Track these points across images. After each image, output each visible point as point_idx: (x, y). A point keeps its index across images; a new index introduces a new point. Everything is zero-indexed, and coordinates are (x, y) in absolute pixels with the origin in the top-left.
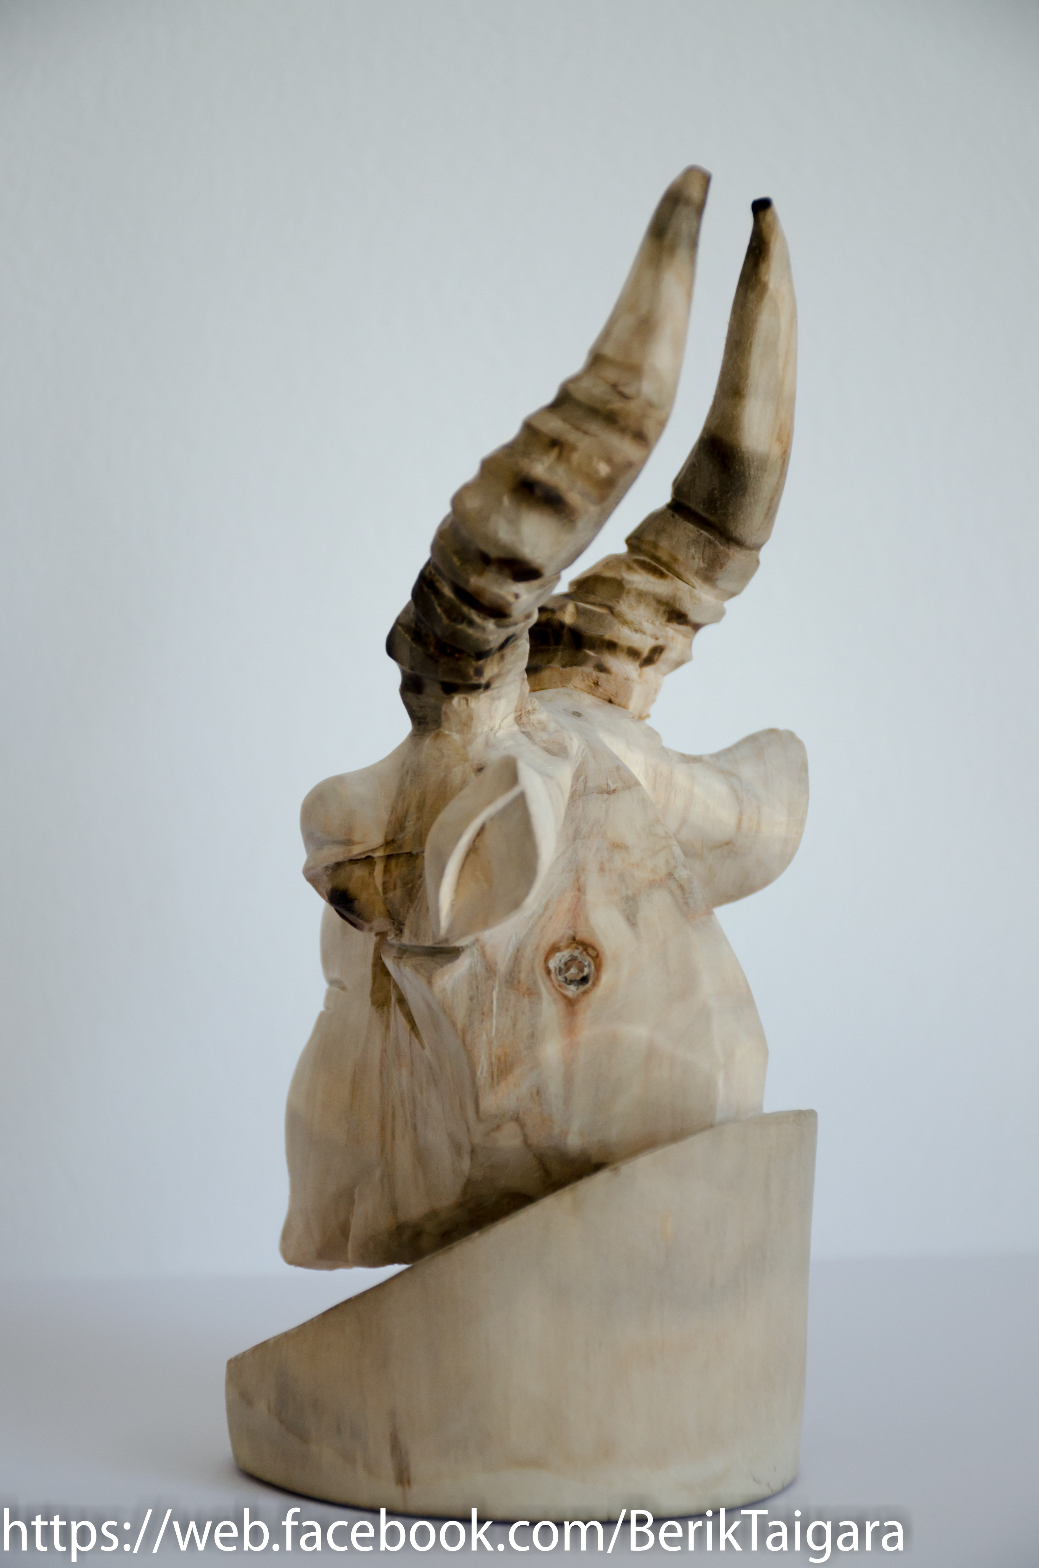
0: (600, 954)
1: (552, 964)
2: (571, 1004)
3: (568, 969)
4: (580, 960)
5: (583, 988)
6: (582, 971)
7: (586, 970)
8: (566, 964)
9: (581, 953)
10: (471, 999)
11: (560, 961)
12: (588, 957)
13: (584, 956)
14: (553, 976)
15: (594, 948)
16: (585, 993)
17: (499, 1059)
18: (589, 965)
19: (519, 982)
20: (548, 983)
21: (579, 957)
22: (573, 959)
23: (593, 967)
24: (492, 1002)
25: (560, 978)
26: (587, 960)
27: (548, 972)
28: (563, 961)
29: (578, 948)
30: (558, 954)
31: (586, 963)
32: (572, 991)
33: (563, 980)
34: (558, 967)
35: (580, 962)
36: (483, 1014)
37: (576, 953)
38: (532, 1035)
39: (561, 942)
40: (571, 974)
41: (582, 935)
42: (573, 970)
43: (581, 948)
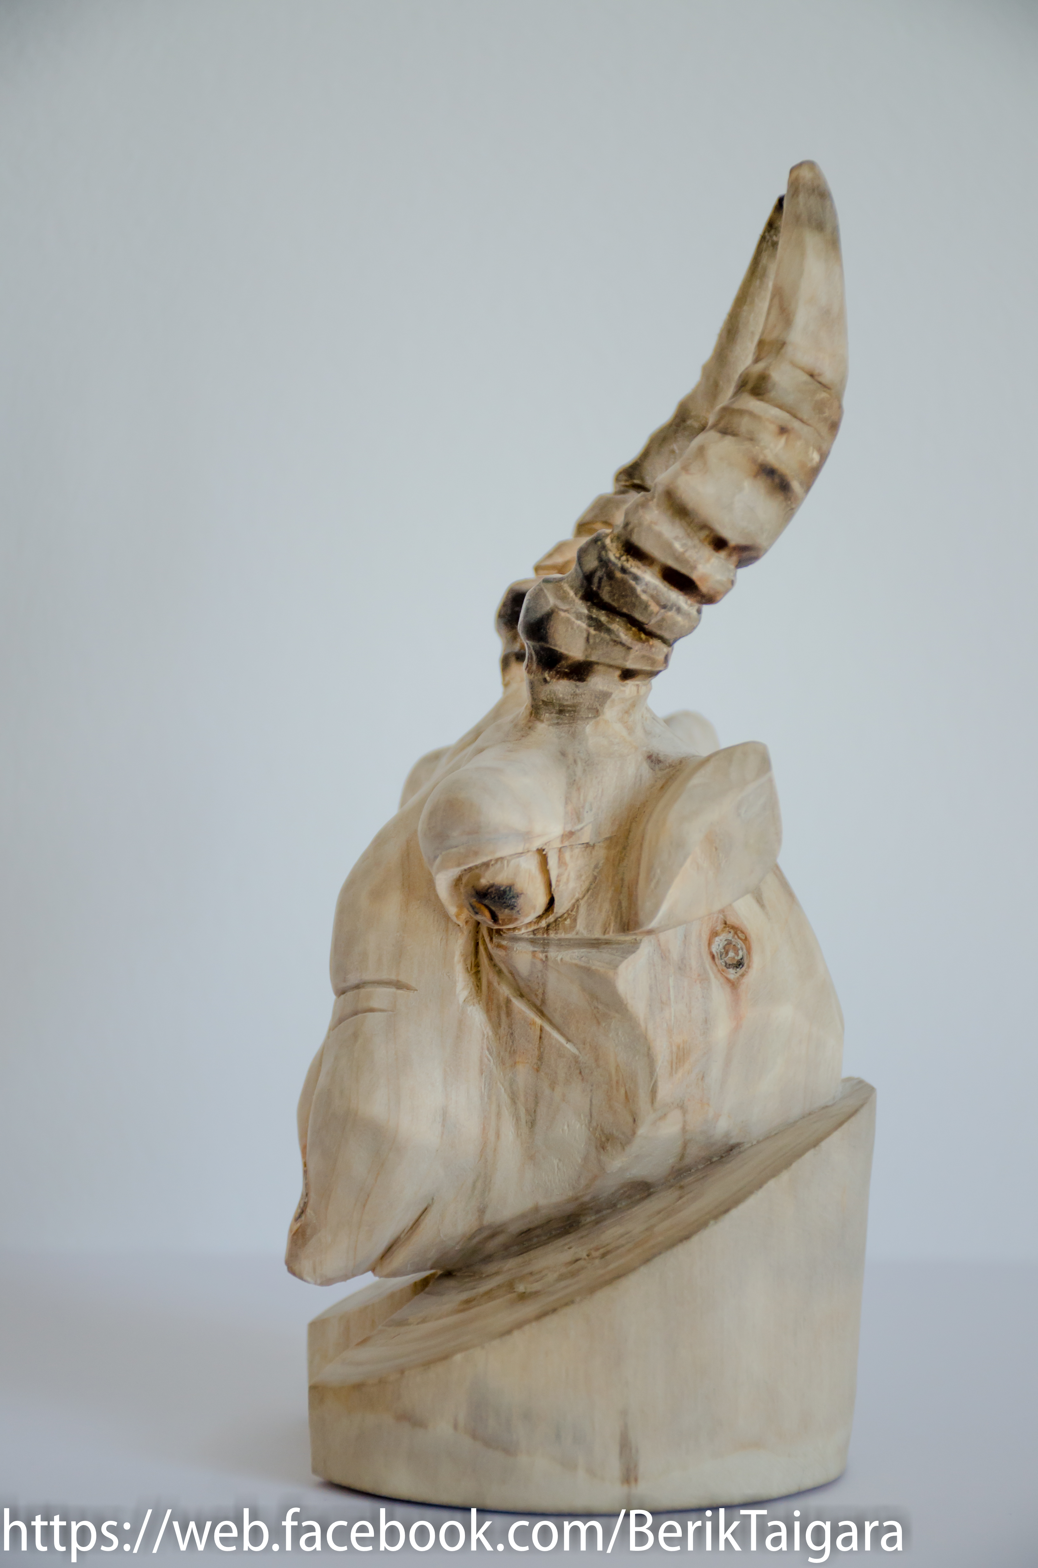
0: (748, 937)
1: (715, 949)
2: (734, 985)
3: (727, 953)
4: (734, 943)
5: (740, 971)
6: (738, 955)
7: (741, 953)
8: (724, 948)
9: (733, 937)
10: (651, 989)
11: (719, 945)
12: (739, 940)
13: (736, 939)
14: (716, 960)
15: (742, 932)
16: (743, 975)
17: (678, 1047)
18: (742, 949)
19: (691, 969)
20: (714, 968)
21: (733, 940)
22: (729, 943)
23: (745, 950)
24: (669, 991)
25: (721, 961)
26: (740, 944)
27: (713, 957)
28: (721, 946)
29: (730, 932)
30: (717, 939)
31: (739, 947)
32: (732, 974)
33: (724, 964)
34: (718, 951)
35: (734, 945)
36: (662, 1002)
37: (730, 936)
38: (706, 1021)
39: (716, 927)
40: (729, 957)
41: (731, 920)
42: (731, 954)
43: (732, 932)
